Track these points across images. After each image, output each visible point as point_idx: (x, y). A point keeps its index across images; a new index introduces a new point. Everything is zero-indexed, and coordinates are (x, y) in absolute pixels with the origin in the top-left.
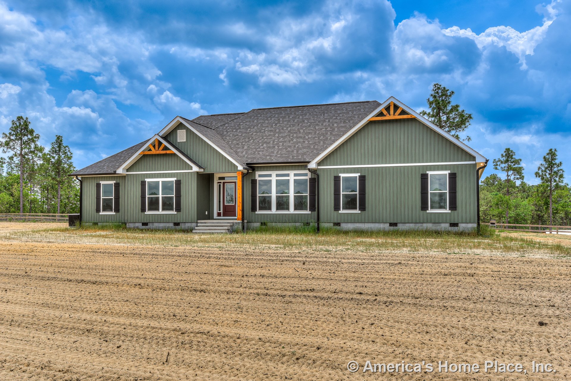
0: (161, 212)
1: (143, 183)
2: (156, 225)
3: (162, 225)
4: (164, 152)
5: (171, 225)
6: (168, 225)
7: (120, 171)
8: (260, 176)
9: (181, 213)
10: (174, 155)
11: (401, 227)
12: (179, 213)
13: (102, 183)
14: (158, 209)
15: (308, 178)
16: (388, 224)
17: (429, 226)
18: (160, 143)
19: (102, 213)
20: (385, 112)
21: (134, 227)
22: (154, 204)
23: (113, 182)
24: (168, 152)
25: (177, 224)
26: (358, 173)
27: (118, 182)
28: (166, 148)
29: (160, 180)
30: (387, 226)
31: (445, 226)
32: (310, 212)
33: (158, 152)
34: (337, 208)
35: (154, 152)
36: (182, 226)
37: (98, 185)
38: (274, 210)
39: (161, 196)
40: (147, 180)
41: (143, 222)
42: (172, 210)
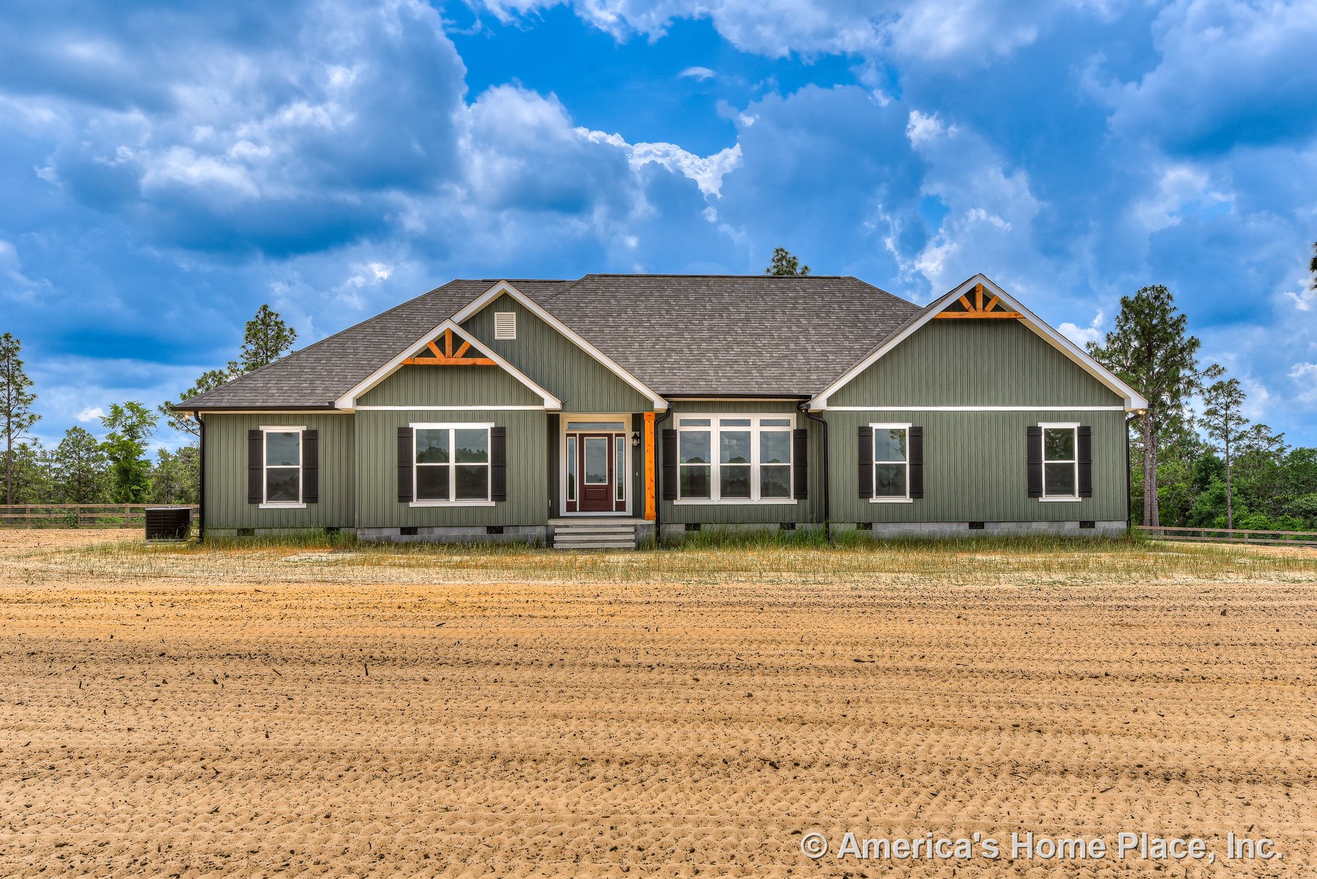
0: (452, 501)
1: (404, 435)
2: (439, 532)
3: (455, 533)
4: (469, 361)
5: (480, 532)
6: (470, 532)
7: (346, 403)
8: (684, 423)
9: (507, 503)
10: (495, 368)
11: (992, 529)
12: (501, 504)
13: (266, 429)
14: (446, 496)
15: (791, 429)
16: (967, 524)
17: (1042, 527)
18: (457, 341)
19: (265, 505)
20: (966, 304)
21: (379, 539)
22: (434, 483)
23: (299, 430)
24: (479, 361)
25: (495, 530)
26: (906, 421)
27: (314, 427)
28: (472, 352)
29: (452, 427)
30: (963, 529)
31: (1071, 527)
32: (795, 502)
33: (452, 361)
34: (865, 492)
35: (439, 359)
36: (509, 534)
37: (255, 437)
38: (715, 498)
39: (452, 464)
40: (416, 426)
41: (403, 525)
42: (485, 496)
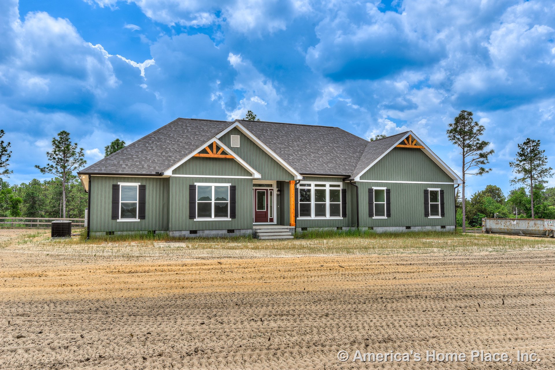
0: (213, 218)
1: (192, 188)
2: (207, 232)
3: (214, 232)
4: (223, 156)
5: (225, 232)
6: (220, 232)
7: (168, 173)
8: (301, 185)
9: (236, 219)
10: (232, 160)
11: (413, 229)
12: (234, 219)
13: (121, 184)
14: (210, 216)
15: (340, 189)
16: (405, 227)
17: (429, 228)
18: (218, 148)
19: (120, 220)
20: (406, 142)
21: (180, 236)
22: (205, 210)
23: (137, 184)
24: (227, 157)
25: (231, 231)
26: (385, 186)
27: (144, 184)
28: (224, 153)
29: (213, 185)
30: (404, 229)
31: (438, 228)
32: (342, 218)
33: (216, 156)
34: (371, 215)
35: (211, 155)
36: (237, 233)
37: (116, 188)
38: (313, 217)
39: (213, 202)
40: (197, 184)
41: (191, 230)
42: (227, 216)
